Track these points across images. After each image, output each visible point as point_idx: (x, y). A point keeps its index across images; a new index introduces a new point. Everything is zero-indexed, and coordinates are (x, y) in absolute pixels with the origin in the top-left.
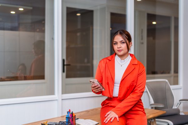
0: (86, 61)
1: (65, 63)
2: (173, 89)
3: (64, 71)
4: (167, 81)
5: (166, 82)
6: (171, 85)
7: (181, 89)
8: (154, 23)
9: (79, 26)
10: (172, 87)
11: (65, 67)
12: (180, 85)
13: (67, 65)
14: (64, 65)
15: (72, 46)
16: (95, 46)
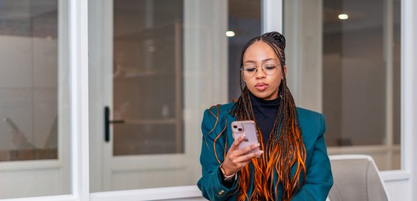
0: (165, 111)
1: (111, 118)
2: (386, 181)
3: (107, 139)
4: (370, 158)
5: (369, 163)
6: (381, 169)
7: (407, 179)
8: (343, 17)
9: (149, 24)
10: (384, 175)
11: (111, 127)
12: (404, 169)
13: (115, 122)
14: (107, 123)
15: (132, 73)
16: (188, 74)
